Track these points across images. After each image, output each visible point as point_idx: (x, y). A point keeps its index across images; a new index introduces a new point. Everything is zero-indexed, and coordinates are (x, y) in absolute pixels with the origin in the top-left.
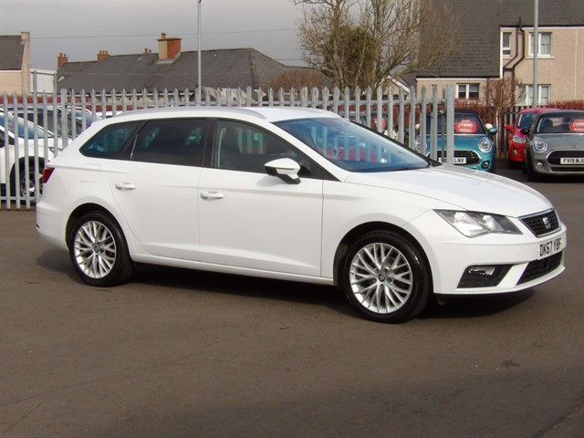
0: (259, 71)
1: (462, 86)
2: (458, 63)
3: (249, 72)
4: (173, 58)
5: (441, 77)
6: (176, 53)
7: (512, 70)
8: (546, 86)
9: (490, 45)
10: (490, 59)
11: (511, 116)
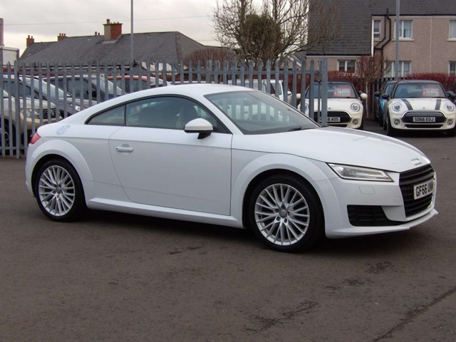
0: (183, 49)
1: (342, 62)
2: (339, 44)
3: (175, 50)
4: (116, 39)
5: (325, 55)
6: (118, 35)
7: (382, 49)
8: (407, 63)
9: (364, 30)
10: (364, 41)
11: (378, 85)
